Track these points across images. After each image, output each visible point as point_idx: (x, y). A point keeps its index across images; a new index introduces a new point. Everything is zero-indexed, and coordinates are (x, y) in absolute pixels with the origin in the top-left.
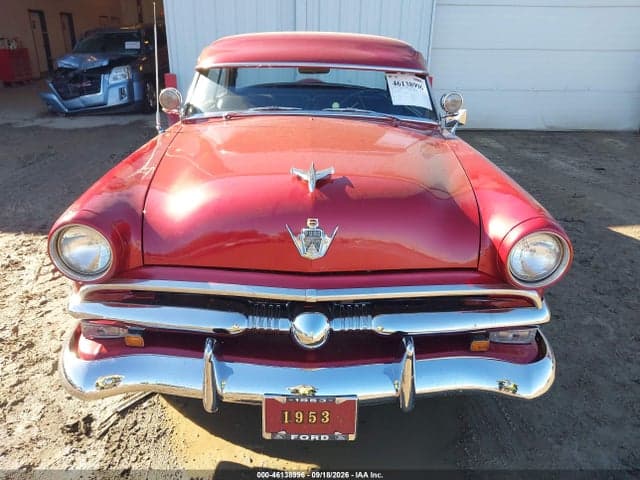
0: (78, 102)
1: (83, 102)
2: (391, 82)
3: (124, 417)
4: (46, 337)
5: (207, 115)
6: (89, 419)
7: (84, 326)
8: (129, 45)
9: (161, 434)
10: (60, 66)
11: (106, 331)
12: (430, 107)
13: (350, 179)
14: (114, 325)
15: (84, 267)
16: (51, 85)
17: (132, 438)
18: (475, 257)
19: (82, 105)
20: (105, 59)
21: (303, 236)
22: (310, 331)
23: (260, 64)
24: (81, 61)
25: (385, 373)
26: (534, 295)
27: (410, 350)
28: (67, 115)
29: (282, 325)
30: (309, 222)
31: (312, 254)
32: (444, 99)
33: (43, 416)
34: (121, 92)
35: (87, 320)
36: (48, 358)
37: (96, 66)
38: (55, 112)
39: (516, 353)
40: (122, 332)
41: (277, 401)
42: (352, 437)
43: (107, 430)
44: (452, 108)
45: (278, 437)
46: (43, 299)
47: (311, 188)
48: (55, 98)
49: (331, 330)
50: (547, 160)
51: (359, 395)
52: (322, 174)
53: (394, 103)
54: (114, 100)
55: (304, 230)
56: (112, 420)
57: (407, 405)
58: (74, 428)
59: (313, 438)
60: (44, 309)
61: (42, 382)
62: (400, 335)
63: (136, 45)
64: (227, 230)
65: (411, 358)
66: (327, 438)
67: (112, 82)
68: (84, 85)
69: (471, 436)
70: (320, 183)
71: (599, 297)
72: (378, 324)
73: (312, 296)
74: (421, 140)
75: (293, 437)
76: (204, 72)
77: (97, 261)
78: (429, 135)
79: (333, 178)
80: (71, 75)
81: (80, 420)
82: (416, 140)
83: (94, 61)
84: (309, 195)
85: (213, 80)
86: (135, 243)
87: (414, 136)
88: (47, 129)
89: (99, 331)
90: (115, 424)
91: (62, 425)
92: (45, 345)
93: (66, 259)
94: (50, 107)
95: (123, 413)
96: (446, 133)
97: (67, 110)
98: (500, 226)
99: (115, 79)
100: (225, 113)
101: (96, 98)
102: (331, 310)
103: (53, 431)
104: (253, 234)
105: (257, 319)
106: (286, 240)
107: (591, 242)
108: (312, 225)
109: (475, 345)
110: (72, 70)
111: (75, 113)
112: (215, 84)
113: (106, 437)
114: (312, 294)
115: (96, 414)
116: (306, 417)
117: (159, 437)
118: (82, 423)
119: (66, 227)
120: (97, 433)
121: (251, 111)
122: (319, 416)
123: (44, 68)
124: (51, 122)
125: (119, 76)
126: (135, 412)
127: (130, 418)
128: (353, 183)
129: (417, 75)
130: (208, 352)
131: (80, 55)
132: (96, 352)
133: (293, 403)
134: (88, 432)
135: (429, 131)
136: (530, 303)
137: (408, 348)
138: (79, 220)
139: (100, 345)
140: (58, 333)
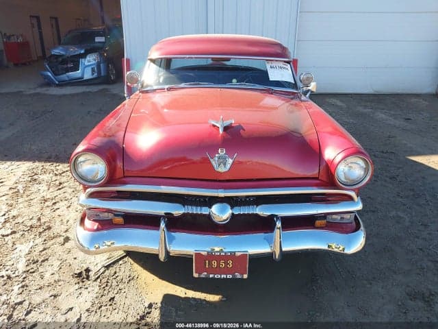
0: (64, 77)
1: (68, 77)
2: (268, 66)
3: (108, 269)
4: (58, 223)
5: (155, 87)
6: (88, 270)
7: (87, 212)
8: (98, 39)
9: (131, 279)
10: (53, 53)
11: (101, 215)
12: (293, 82)
13: (242, 125)
14: (106, 212)
15: (90, 177)
16: (47, 66)
17: (114, 281)
18: (317, 171)
19: (67, 79)
20: (82, 49)
21: (216, 159)
22: (221, 214)
23: (188, 56)
24: (66, 50)
25: (265, 239)
26: (353, 194)
27: (279, 224)
28: (57, 85)
29: (205, 211)
30: (220, 151)
31: (222, 169)
32: (302, 77)
33: (60, 268)
34: (93, 70)
35: (90, 209)
36: (60, 236)
37: (77, 53)
38: (49, 83)
39: (343, 228)
40: (110, 216)
41: (202, 255)
42: (245, 276)
43: (99, 277)
44: (307, 82)
45: (202, 276)
46: (54, 201)
47: (221, 131)
48: (50, 74)
49: (233, 214)
50: (373, 113)
51: (249, 251)
52: (227, 123)
53: (271, 79)
54: (88, 75)
55: (217, 155)
56: (102, 271)
57: (277, 257)
58: (80, 275)
59: (222, 276)
60: (55, 207)
61: (58, 249)
62: (273, 216)
63: (102, 39)
64: (168, 157)
65: (279, 228)
66: (231, 276)
67: (87, 64)
68: (69, 66)
69: (317, 280)
70: (226, 129)
71: (400, 200)
72: (260, 210)
73: (221, 194)
74: (287, 102)
75: (211, 276)
76: (153, 61)
77: (98, 173)
78: (292, 99)
79: (233, 125)
80: (60, 59)
81: (83, 270)
82: (283, 102)
83: (74, 50)
84: (220, 135)
85: (157, 65)
86: (119, 164)
87: (283, 100)
88: (45, 95)
89: (96, 215)
90: (103, 273)
91: (72, 274)
92: (58, 228)
93: (80, 173)
94: (46, 80)
95: (108, 267)
96: (303, 98)
97: (57, 83)
98: (331, 153)
99: (89, 61)
100: (166, 87)
101: (77, 74)
102: (233, 202)
103: (67, 277)
104: (184, 159)
105: (190, 207)
106: (206, 162)
107: (398, 166)
108: (222, 152)
109: (318, 223)
110: (61, 56)
111: (62, 84)
112: (158, 68)
113: (99, 280)
114: (222, 192)
115: (91, 267)
116: (219, 264)
117: (130, 281)
118: (84, 272)
119: (79, 154)
120: (93, 278)
121: (182, 85)
122: (226, 264)
123: (40, 54)
124: (47, 90)
125: (91, 60)
126: (115, 266)
127: (112, 270)
128: (245, 128)
129: (285, 62)
130: (163, 225)
131: (65, 46)
132: (95, 227)
133: (211, 256)
134: (88, 277)
135: (292, 96)
136: (350, 198)
137: (277, 223)
138: (87, 151)
139: (97, 224)
140: (65, 221)
